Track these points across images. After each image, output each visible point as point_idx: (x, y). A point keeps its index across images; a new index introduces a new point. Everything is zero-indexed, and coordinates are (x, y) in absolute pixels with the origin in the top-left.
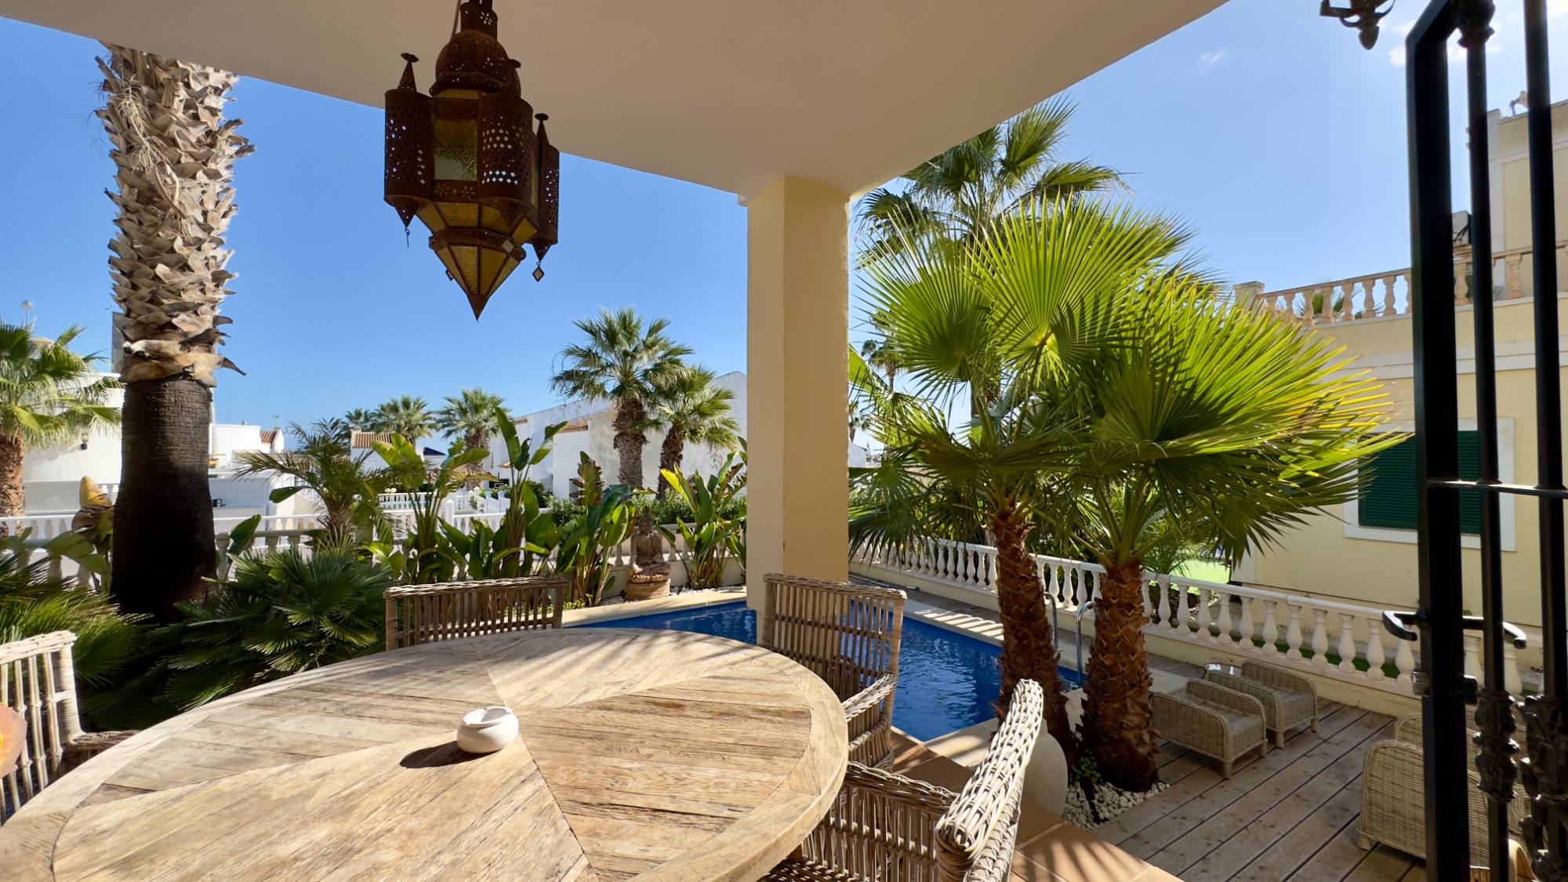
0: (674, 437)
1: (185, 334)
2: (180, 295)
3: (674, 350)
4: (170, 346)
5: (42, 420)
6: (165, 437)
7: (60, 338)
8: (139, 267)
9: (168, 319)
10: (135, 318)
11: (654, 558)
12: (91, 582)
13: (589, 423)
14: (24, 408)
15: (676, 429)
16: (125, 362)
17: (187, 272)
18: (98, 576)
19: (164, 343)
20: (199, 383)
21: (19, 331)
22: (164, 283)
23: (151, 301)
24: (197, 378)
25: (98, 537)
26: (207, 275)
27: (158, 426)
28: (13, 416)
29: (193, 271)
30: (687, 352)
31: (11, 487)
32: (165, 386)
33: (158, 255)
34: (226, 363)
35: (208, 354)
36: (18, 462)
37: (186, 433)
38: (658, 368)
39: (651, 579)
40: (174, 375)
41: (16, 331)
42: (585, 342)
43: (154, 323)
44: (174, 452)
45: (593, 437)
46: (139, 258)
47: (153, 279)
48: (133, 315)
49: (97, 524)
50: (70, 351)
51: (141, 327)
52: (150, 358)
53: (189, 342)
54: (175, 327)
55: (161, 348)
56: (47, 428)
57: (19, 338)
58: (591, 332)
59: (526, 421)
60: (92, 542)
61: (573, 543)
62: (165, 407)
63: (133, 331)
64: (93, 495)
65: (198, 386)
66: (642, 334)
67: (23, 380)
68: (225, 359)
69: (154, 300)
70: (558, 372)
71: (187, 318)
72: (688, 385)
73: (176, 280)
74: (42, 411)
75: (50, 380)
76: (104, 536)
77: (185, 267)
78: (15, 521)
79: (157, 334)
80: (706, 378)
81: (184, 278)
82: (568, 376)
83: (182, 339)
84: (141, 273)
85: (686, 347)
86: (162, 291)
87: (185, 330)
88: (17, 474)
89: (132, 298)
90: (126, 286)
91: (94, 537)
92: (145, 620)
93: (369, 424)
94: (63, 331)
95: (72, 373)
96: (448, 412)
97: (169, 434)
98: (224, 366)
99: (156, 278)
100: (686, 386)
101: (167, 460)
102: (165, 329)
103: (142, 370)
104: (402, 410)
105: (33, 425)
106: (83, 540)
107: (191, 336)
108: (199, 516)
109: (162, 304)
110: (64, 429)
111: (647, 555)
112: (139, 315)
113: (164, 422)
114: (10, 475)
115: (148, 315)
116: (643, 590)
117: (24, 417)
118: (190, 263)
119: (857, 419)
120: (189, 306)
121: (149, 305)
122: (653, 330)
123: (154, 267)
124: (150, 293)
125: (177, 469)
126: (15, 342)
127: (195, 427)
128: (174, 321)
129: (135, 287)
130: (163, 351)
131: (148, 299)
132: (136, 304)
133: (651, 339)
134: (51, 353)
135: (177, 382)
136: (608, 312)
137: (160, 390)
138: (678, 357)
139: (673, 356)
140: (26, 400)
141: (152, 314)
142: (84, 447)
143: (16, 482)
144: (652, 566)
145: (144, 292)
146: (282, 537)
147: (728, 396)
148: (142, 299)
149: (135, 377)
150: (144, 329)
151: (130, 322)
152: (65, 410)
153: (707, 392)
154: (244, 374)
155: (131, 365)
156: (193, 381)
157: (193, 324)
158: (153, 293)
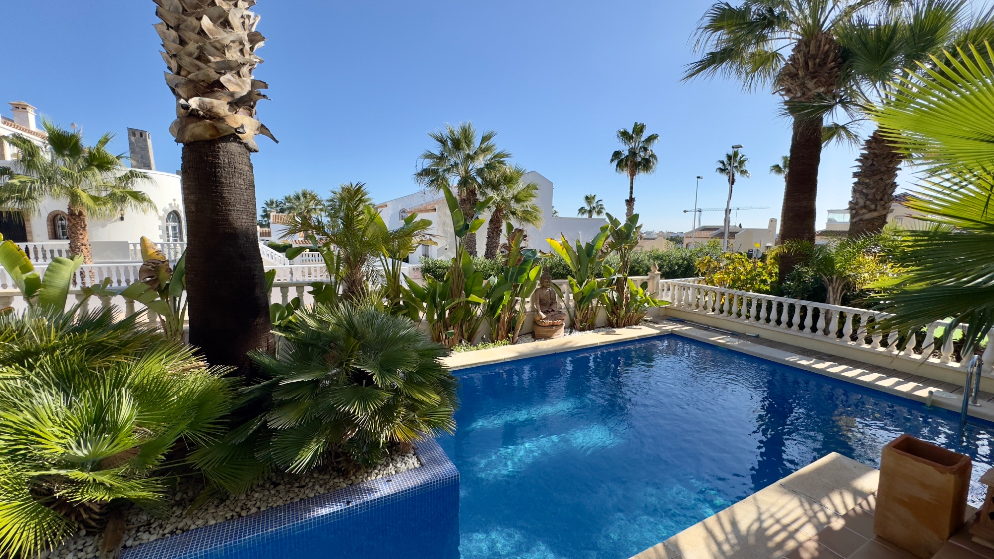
0: (497, 216)
1: (232, 95)
2: (224, 53)
3: (498, 154)
4: (220, 105)
5: (96, 199)
6: (223, 198)
7: (100, 142)
8: (184, 21)
9: (216, 76)
10: (186, 76)
11: (552, 307)
12: (158, 319)
13: (437, 207)
14: (83, 191)
15: (499, 210)
16: (181, 122)
17: (229, 30)
18: (164, 318)
19: (215, 102)
20: (246, 146)
21: (73, 136)
22: (208, 38)
23: (199, 58)
24: (244, 141)
25: (159, 286)
26: (244, 35)
27: (217, 187)
28: (77, 196)
29: (232, 28)
30: (508, 155)
31: (82, 245)
32: (219, 147)
33: (201, 8)
34: (264, 130)
35: (250, 118)
36: (84, 228)
37: (240, 194)
38: (489, 167)
39: (553, 323)
40: (225, 136)
41: (71, 136)
42: (437, 149)
43: (203, 81)
44: (232, 213)
45: (440, 216)
46: (184, 10)
47: (199, 34)
48: (183, 73)
49: (157, 275)
50: (107, 151)
51: (192, 85)
52: (204, 117)
53: (236, 103)
54: (222, 87)
55: (213, 107)
56: (99, 205)
57: (73, 141)
58: (441, 141)
59: (386, 206)
60: (156, 290)
61: (499, 295)
62: (221, 168)
63: (185, 89)
64: (151, 251)
65: (244, 149)
66: (476, 143)
67: (80, 171)
68: (262, 126)
69: (202, 57)
70: (420, 169)
71: (232, 78)
72: (508, 179)
73: (219, 37)
74: (94, 193)
75: (97, 171)
76: (164, 285)
77: (226, 24)
78: (89, 267)
79: (208, 93)
80: (519, 173)
81: (225, 35)
82: (426, 172)
83: (230, 100)
84: (186, 27)
85: (506, 152)
86: (208, 47)
87: (231, 90)
88: (85, 235)
89: (182, 53)
90: (174, 41)
91: (156, 285)
92: (231, 373)
93: (278, 208)
94: (100, 137)
95: (110, 166)
96: (332, 200)
97: (227, 195)
98: (262, 132)
99: (202, 32)
100: (509, 180)
101: (227, 220)
102: (213, 87)
103: (197, 130)
104: (302, 199)
105: (91, 203)
106: (149, 289)
107: (237, 97)
108: (256, 273)
109: (209, 61)
110: (109, 206)
111: (547, 304)
112: (189, 73)
113: (221, 183)
114: (81, 237)
115: (197, 72)
116: (547, 332)
117: (84, 197)
118: (230, 18)
119: (594, 207)
120: (233, 65)
121: (197, 62)
122: (485, 139)
123: (200, 19)
124: (198, 48)
125: (235, 229)
126: (71, 144)
127: (246, 189)
128: (223, 79)
129: (183, 42)
130: (215, 110)
131: (196, 54)
132: (186, 61)
133: (483, 146)
134: (95, 151)
135: (228, 144)
136: (452, 126)
137: (215, 151)
138: (503, 159)
139: (500, 158)
140: (84, 184)
141: (202, 71)
142: (122, 219)
143: (85, 242)
144: (552, 313)
145: (192, 47)
146: (290, 288)
147: (535, 188)
148: (190, 55)
149: (192, 136)
150: (195, 87)
151: (181, 79)
152: (108, 193)
153: (520, 186)
154: (277, 142)
155: (187, 124)
156: (241, 143)
157: (237, 85)
158: (201, 48)
